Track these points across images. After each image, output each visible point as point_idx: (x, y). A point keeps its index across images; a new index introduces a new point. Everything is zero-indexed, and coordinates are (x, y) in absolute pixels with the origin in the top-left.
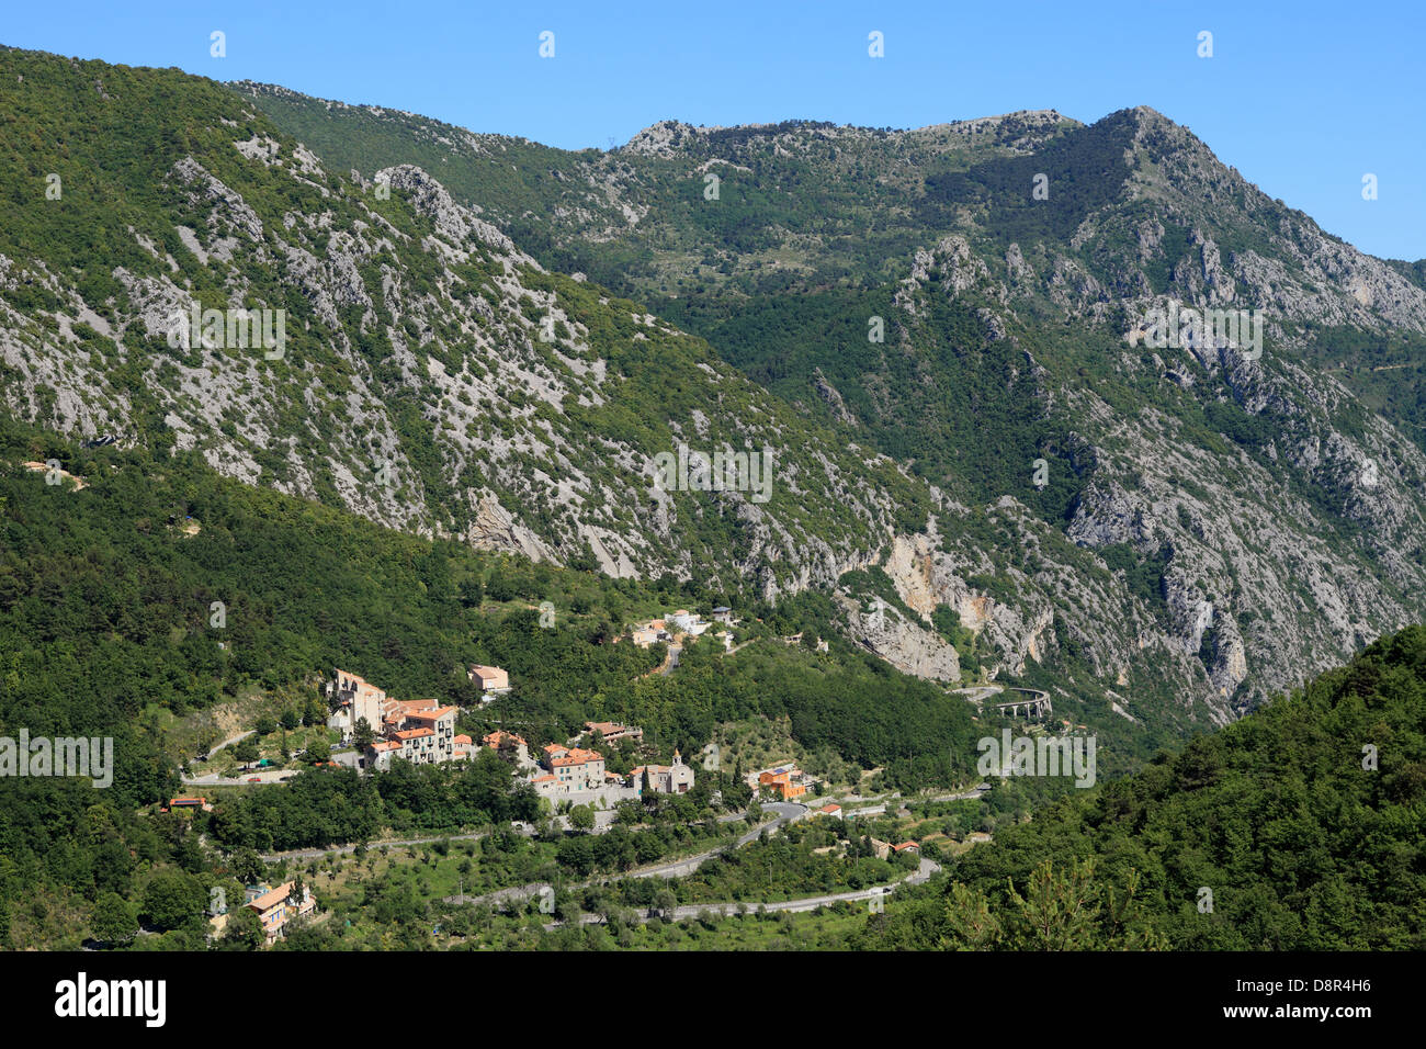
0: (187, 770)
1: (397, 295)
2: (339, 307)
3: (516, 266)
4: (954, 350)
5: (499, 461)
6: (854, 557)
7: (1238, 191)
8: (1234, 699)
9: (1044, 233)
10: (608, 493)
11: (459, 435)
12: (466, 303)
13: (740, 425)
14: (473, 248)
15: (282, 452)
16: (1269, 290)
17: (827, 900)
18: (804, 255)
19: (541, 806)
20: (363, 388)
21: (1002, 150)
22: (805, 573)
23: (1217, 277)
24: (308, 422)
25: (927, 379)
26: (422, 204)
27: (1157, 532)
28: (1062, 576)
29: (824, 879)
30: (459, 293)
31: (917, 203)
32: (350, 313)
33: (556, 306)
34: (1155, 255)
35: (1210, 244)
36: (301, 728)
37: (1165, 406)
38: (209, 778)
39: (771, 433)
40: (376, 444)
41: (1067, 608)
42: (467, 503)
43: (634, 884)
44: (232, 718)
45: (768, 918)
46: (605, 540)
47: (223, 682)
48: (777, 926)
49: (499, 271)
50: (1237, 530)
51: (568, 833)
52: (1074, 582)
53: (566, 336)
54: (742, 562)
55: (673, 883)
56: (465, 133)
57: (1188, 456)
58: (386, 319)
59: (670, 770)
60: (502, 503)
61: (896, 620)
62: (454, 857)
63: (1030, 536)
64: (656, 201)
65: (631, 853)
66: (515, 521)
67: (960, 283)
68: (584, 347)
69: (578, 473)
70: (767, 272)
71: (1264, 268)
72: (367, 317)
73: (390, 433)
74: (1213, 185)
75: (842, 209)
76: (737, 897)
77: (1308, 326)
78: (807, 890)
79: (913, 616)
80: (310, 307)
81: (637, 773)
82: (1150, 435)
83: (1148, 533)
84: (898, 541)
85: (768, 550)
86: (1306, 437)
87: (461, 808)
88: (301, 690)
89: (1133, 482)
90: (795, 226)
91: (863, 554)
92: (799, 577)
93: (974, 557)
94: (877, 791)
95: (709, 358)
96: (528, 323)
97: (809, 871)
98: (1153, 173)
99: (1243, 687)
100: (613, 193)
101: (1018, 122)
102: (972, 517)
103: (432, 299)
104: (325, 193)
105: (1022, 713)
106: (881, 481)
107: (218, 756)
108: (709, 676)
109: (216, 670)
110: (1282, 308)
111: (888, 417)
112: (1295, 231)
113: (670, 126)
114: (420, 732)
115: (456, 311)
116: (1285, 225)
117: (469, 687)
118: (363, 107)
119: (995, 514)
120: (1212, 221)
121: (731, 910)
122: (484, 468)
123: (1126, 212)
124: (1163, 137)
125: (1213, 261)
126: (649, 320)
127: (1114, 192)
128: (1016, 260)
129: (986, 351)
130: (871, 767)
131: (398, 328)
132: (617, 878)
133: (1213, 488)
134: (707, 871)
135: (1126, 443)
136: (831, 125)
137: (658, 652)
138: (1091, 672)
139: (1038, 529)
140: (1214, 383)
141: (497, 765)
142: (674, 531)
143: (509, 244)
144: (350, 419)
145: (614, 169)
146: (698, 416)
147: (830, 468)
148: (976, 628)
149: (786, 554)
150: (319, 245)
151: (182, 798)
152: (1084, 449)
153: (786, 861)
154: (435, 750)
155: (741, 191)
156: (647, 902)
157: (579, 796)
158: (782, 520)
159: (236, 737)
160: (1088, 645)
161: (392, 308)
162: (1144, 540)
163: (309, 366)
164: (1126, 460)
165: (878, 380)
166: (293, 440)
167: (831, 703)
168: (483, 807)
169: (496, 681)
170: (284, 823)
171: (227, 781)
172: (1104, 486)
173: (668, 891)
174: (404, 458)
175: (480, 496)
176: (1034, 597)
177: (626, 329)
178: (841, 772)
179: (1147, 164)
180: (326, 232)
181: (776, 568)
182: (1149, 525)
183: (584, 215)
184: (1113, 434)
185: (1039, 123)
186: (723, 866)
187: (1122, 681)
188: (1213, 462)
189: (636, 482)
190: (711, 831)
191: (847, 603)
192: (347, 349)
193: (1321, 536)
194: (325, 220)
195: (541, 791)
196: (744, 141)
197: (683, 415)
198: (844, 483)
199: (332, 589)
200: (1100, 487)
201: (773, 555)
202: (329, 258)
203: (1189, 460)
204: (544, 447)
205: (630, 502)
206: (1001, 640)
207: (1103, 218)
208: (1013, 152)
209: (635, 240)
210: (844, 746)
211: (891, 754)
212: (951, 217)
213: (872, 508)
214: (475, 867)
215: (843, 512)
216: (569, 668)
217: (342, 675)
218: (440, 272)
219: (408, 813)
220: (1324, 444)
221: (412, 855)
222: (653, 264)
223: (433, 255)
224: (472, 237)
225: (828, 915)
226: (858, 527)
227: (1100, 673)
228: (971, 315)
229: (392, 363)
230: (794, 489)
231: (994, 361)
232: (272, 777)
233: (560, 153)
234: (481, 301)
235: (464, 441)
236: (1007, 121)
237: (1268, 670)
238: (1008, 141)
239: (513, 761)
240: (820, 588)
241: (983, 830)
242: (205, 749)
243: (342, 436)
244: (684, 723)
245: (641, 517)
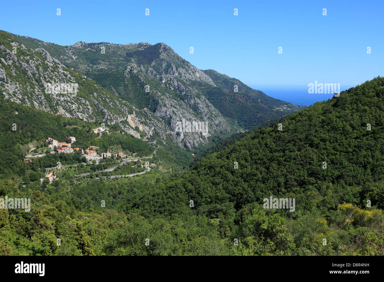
0: (26, 155)
1: (42, 72)
2: (31, 73)
3: (61, 67)
4: (134, 83)
5: (62, 101)
6: (122, 118)
7: (178, 58)
8: (182, 141)
9: (146, 63)
10: (81, 107)
11: (55, 96)
12: (53, 73)
13: (102, 96)
14: (54, 63)
15: (24, 99)
16: (183, 74)
17: (135, 174)
18: (105, 66)
19: (87, 160)
20: (37, 88)
21: (139, 49)
22: (114, 121)
23: (175, 72)
24: (28, 94)
25: (130, 88)
26: (44, 55)
27: (169, 114)
28: (155, 121)
29: (134, 171)
30: (52, 71)
31: (124, 57)
32: (34, 74)
33: (69, 74)
34: (165, 68)
35: (174, 66)
36: (44, 147)
37: (169, 93)
38: (29, 156)
39: (107, 97)
40: (40, 98)
41: (156, 127)
42: (57, 109)
43: (104, 173)
44: (32, 146)
45: (126, 177)
46: (81, 115)
47: (30, 139)
48: (128, 179)
49: (59, 67)
50: (181, 114)
51: (92, 164)
52: (157, 122)
53: (71, 79)
54: (104, 119)
55: (110, 172)
56: (43, 42)
57: (173, 102)
58: (40, 76)
59: (107, 154)
60: (63, 109)
61: (130, 129)
62: (73, 169)
63: (149, 115)
64: (78, 55)
65: (103, 168)
66: (66, 112)
67: (135, 72)
68: (74, 81)
69: (76, 104)
70: (99, 69)
71: (183, 71)
72: (37, 75)
73: (43, 96)
74: (174, 56)
75: (112, 58)
76: (120, 174)
77: (190, 80)
78: (132, 173)
79: (132, 128)
80: (27, 73)
81: (102, 154)
82: (167, 98)
83: (168, 114)
84: (129, 115)
85: (108, 117)
86: (191, 99)
87: (73, 160)
88: (43, 141)
89: (165, 106)
90: (103, 61)
91: (124, 118)
92: (113, 121)
93: (141, 118)
94: (136, 157)
95: (96, 84)
96: (64, 77)
97: (131, 170)
98: (164, 54)
99: (183, 140)
100: (71, 54)
101: (141, 44)
102: (140, 111)
103: (48, 72)
104: (28, 53)
105: (151, 144)
106: (125, 105)
107: (30, 152)
108: (108, 138)
109: (28, 137)
110: (185, 77)
111: (123, 94)
112: (187, 64)
113: (81, 42)
114: (65, 148)
115: (52, 74)
116: (186, 63)
117: (69, 140)
118: (24, 36)
119: (144, 111)
120: (174, 62)
121: (120, 176)
122: (60, 103)
123: (160, 60)
124: (166, 48)
125: (174, 69)
126: (85, 77)
127: (158, 57)
128: (142, 68)
129: (140, 83)
130: (135, 153)
131: (42, 77)
132: (101, 172)
133: (177, 107)
134: (115, 170)
135: (164, 99)
136: (109, 43)
137: (98, 134)
138: (160, 137)
139: (151, 114)
140: (177, 90)
141: (79, 153)
142: (92, 114)
143: (60, 63)
144: (36, 93)
145: (71, 49)
146: (95, 94)
147: (118, 103)
148: (142, 130)
149: (111, 118)
150: (28, 62)
151: (26, 159)
152: (157, 100)
153: (128, 168)
154: (68, 151)
155: (94, 54)
156: (106, 175)
157: (93, 158)
158: (110, 112)
159: (33, 149)
160: (160, 133)
161: (41, 74)
162: (167, 115)
163: (27, 84)
164: (164, 102)
165: (122, 88)
166: (26, 97)
167: (127, 143)
168: (77, 160)
169: (73, 139)
170: (44, 163)
171: (33, 157)
172: (160, 106)
173: (109, 173)
174: (45, 100)
175: (59, 107)
176: (151, 125)
177: (81, 78)
178: (130, 154)
179: (163, 52)
180: (29, 60)
181: (110, 120)
182: (168, 113)
183: (66, 57)
184: (161, 98)
185: (145, 44)
186: (118, 169)
187: (165, 139)
188: (177, 103)
189: (86, 105)
190: (115, 164)
191: (122, 126)
192: (34, 81)
193: (194, 115)
194: (28, 58)
195: (87, 158)
196: (94, 45)
197: (93, 94)
198: (120, 105)
199: (43, 123)
200: (160, 107)
201: (109, 118)
202: (29, 64)
203: (174, 102)
204: (70, 99)
205: (85, 108)
206: (146, 132)
207: (156, 61)
208: (140, 49)
209: (75, 62)
210: (130, 149)
211: (138, 151)
212: (130, 60)
213: (125, 110)
214: (77, 170)
215: (120, 110)
216: (84, 137)
217: (49, 139)
218: (49, 67)
219: (64, 162)
220: (194, 100)
221: (66, 169)
222: (78, 67)
223: (47, 64)
224: (53, 61)
225: (135, 177)
226: (123, 113)
227: (161, 137)
228: (137, 77)
229: (42, 84)
230: (112, 106)
231: (141, 85)
232: (40, 156)
233: (61, 46)
234: (56, 73)
235: (56, 98)
236: (139, 44)
237: (187, 137)
238: (140, 47)
239: (81, 152)
240: (117, 123)
241: (153, 163)
242: (28, 151)
243: (34, 96)
244: (104, 146)
245: (87, 111)
